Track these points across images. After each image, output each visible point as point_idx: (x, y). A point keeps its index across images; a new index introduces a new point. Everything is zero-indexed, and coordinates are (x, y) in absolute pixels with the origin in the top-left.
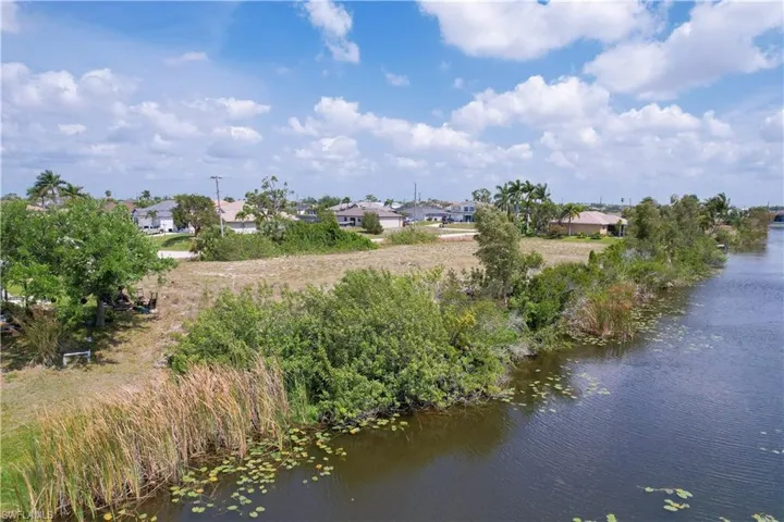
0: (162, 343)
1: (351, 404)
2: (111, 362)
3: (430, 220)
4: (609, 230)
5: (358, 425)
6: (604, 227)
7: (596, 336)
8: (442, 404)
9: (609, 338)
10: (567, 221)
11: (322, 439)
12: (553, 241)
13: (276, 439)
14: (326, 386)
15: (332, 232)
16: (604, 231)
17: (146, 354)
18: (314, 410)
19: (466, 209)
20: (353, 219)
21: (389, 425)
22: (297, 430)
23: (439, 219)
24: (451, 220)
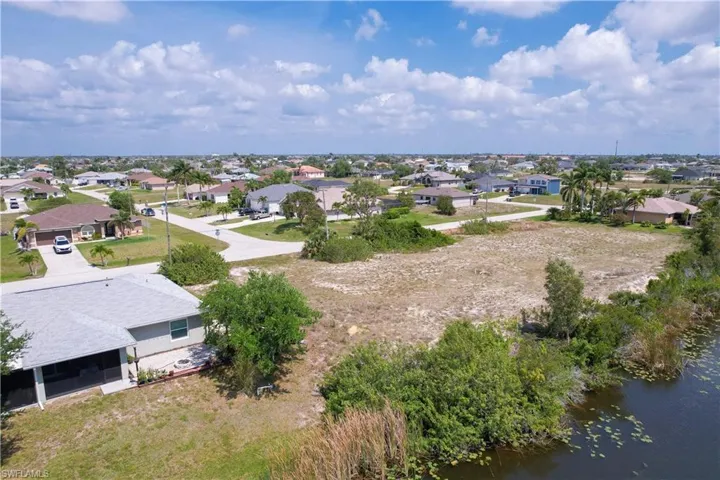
0: (313, 374)
1: (451, 443)
2: (285, 391)
3: (497, 191)
4: (675, 218)
5: (455, 458)
6: (669, 216)
7: (647, 369)
8: (516, 444)
9: (658, 371)
10: (632, 209)
11: (433, 469)
12: (617, 230)
13: (403, 466)
14: (434, 427)
15: (415, 230)
16: (668, 220)
17: (304, 383)
18: (424, 442)
19: (533, 182)
20: (428, 198)
21: (478, 459)
22: (414, 458)
23: (506, 190)
24: (518, 193)
